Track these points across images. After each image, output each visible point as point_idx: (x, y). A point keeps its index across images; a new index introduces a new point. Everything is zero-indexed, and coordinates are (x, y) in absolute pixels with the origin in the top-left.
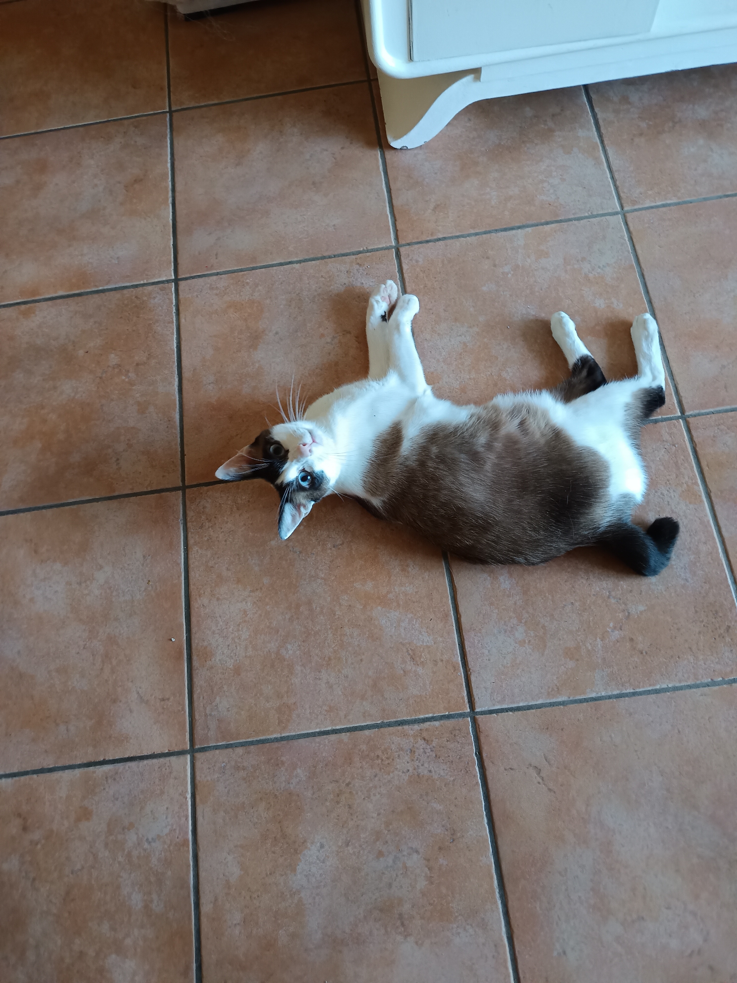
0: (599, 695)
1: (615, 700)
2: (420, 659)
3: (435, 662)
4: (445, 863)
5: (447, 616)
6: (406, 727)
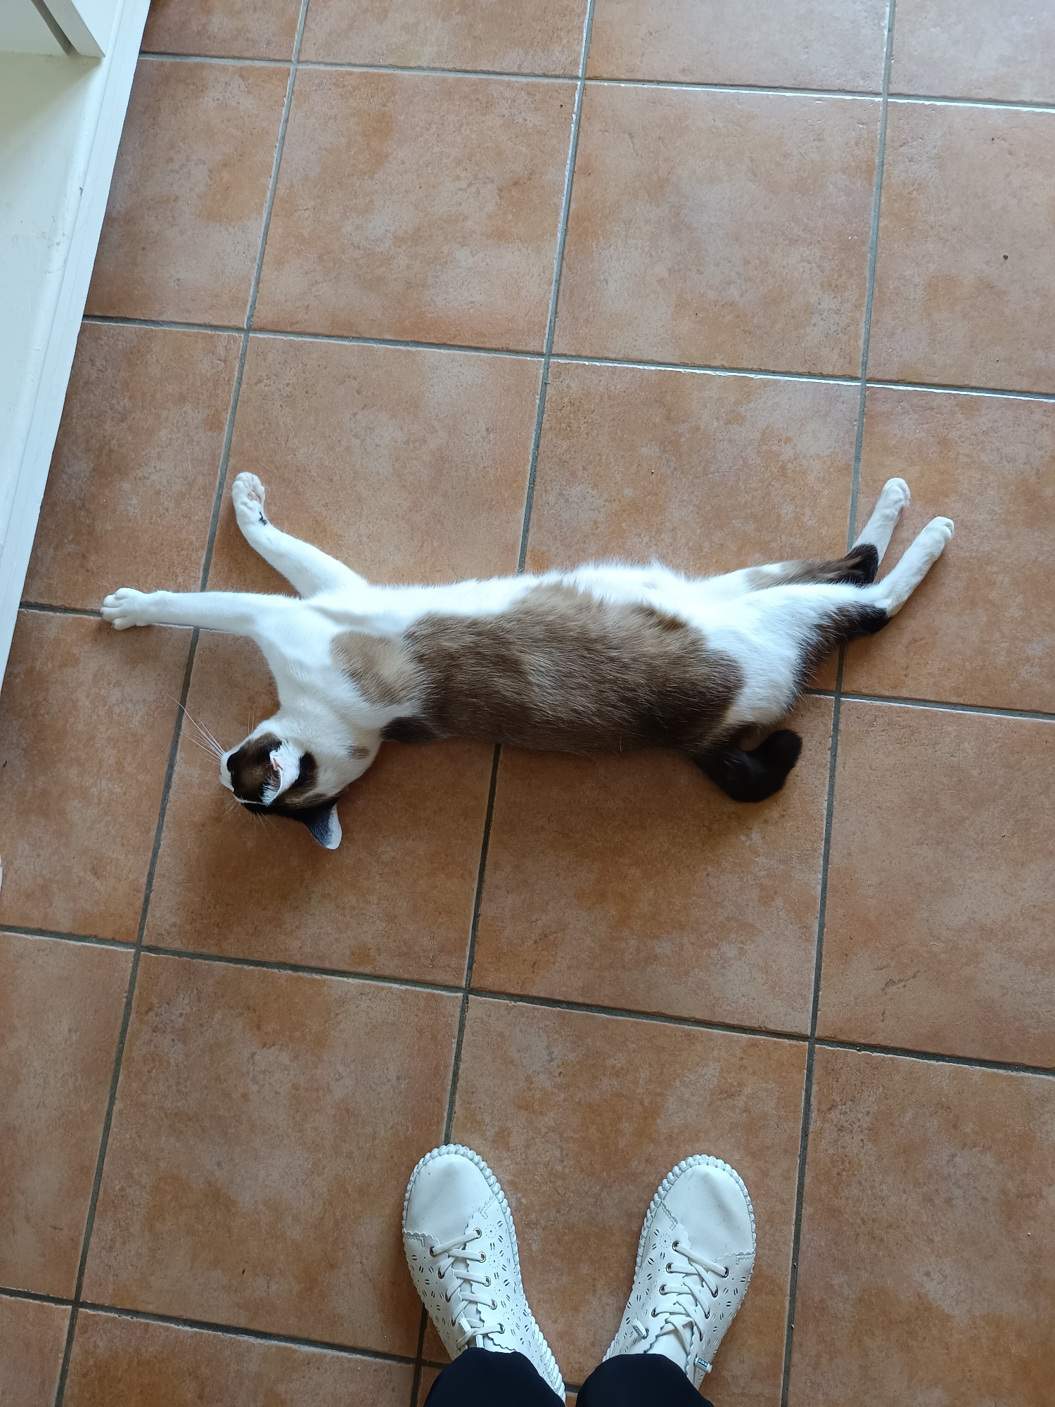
0: (821, 881)
1: (830, 866)
2: (733, 1086)
3: (743, 1068)
4: (971, 1125)
5: (688, 1035)
6: (811, 1128)
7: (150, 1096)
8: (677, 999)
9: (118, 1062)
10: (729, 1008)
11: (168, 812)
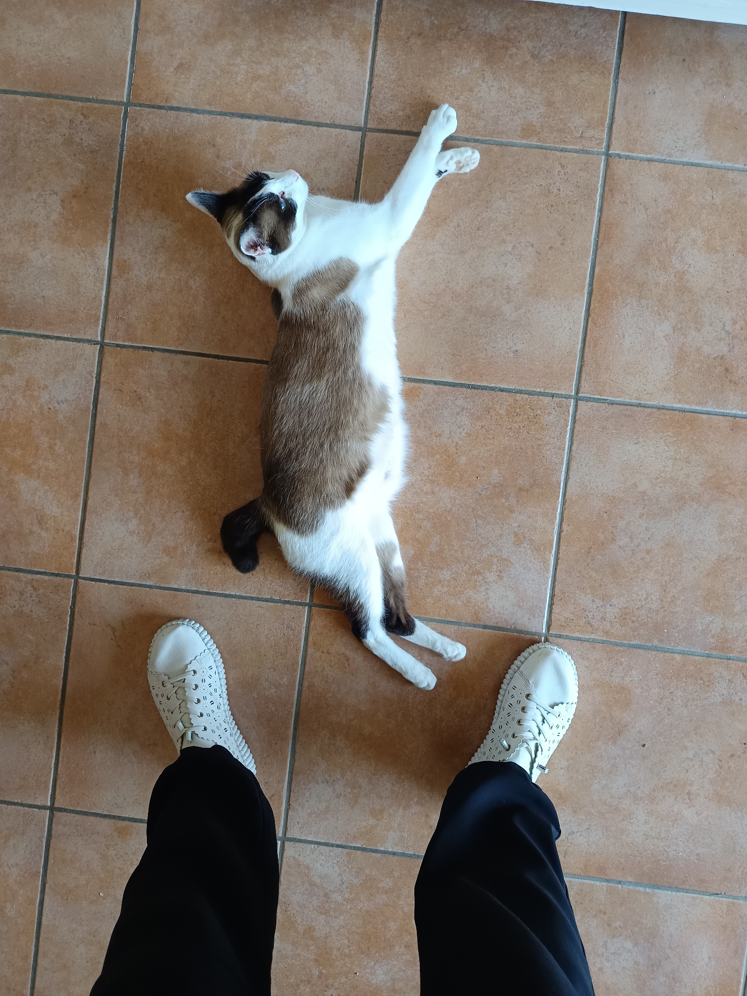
0: (180, 587)
1: (191, 594)
2: (46, 524)
3: (57, 531)
5: (77, 495)
6: (21, 574)
7: (27, 121)
8: (100, 488)
9: (49, 96)
10: (95, 523)
11: (223, 118)
